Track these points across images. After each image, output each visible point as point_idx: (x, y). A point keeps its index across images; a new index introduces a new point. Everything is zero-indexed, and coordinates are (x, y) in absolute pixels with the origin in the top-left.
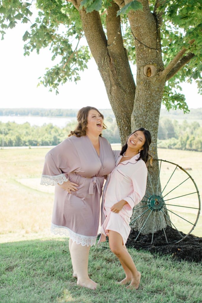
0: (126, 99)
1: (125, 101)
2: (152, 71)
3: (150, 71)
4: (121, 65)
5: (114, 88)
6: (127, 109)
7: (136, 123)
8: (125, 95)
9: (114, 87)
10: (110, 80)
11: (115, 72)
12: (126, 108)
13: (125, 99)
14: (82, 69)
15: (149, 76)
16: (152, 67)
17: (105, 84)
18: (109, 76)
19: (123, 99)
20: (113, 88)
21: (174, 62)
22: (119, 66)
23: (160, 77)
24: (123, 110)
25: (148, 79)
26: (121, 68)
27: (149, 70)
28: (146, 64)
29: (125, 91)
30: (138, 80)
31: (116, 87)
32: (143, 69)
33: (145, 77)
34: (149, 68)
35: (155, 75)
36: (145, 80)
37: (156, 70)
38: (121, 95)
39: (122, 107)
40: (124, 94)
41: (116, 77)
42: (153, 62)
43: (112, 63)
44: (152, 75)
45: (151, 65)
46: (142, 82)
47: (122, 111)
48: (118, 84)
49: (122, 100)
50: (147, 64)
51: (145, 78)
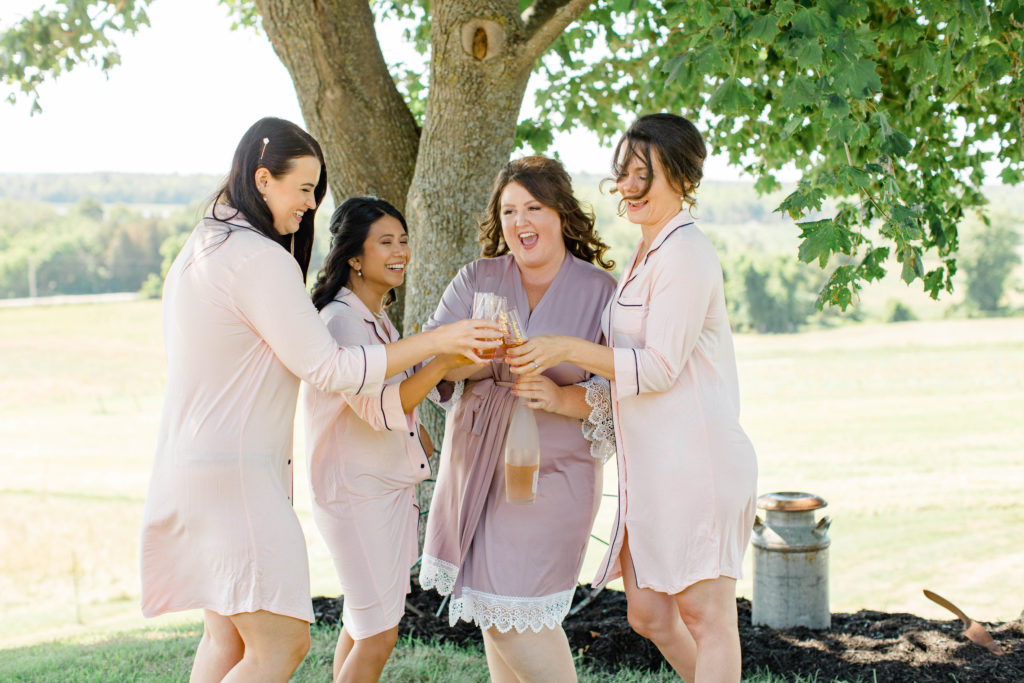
0: (374, 134)
1: (370, 141)
2: (491, 40)
3: (484, 41)
4: (354, 18)
5: (333, 95)
6: (378, 169)
7: (429, 217)
8: (371, 121)
9: (333, 92)
10: (315, 66)
11: (335, 40)
12: (375, 164)
13: (369, 132)
14: (131, 25)
15: (479, 56)
16: (491, 28)
17: (296, 79)
18: (313, 53)
19: (362, 134)
20: (328, 94)
21: (572, 14)
22: (346, 20)
23: (519, 60)
24: (364, 172)
25: (476, 67)
26: (355, 27)
27: (479, 37)
28: (472, 16)
29: (367, 106)
30: (438, 69)
31: (338, 92)
32: (461, 32)
33: (468, 60)
34: (479, 31)
35: (503, 55)
36: (466, 69)
37: (505, 36)
38: (357, 121)
39: (359, 162)
40: (368, 118)
41: (339, 58)
42: (496, 9)
43: (323, 9)
44: (490, 55)
45: (488, 19)
46: (456, 78)
47: (360, 177)
48: (345, 82)
49: (361, 138)
50: (474, 16)
51: (466, 64)
